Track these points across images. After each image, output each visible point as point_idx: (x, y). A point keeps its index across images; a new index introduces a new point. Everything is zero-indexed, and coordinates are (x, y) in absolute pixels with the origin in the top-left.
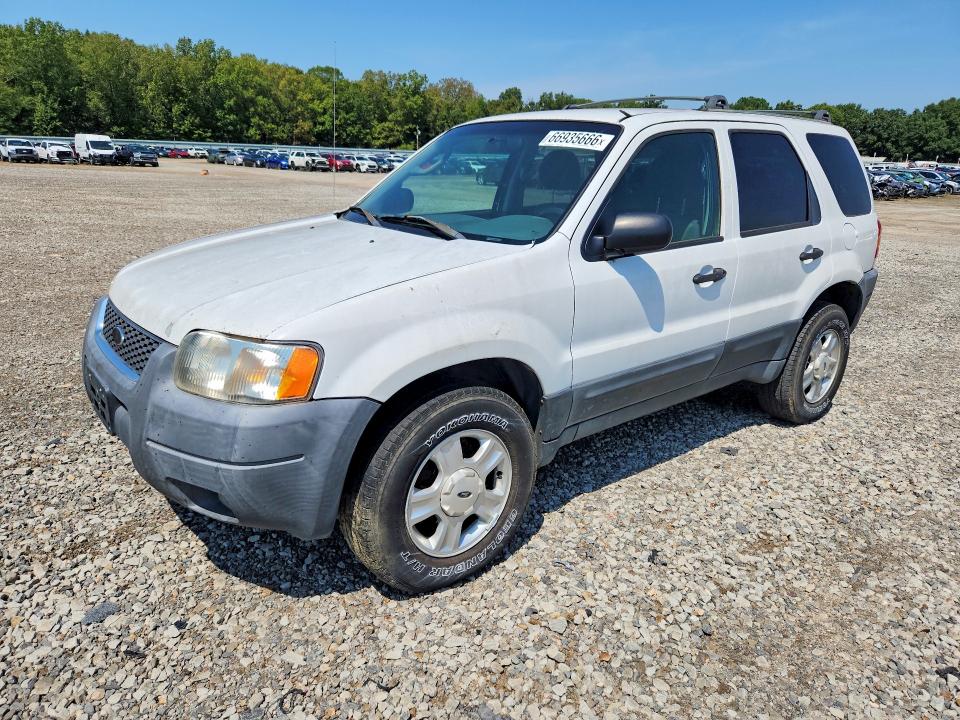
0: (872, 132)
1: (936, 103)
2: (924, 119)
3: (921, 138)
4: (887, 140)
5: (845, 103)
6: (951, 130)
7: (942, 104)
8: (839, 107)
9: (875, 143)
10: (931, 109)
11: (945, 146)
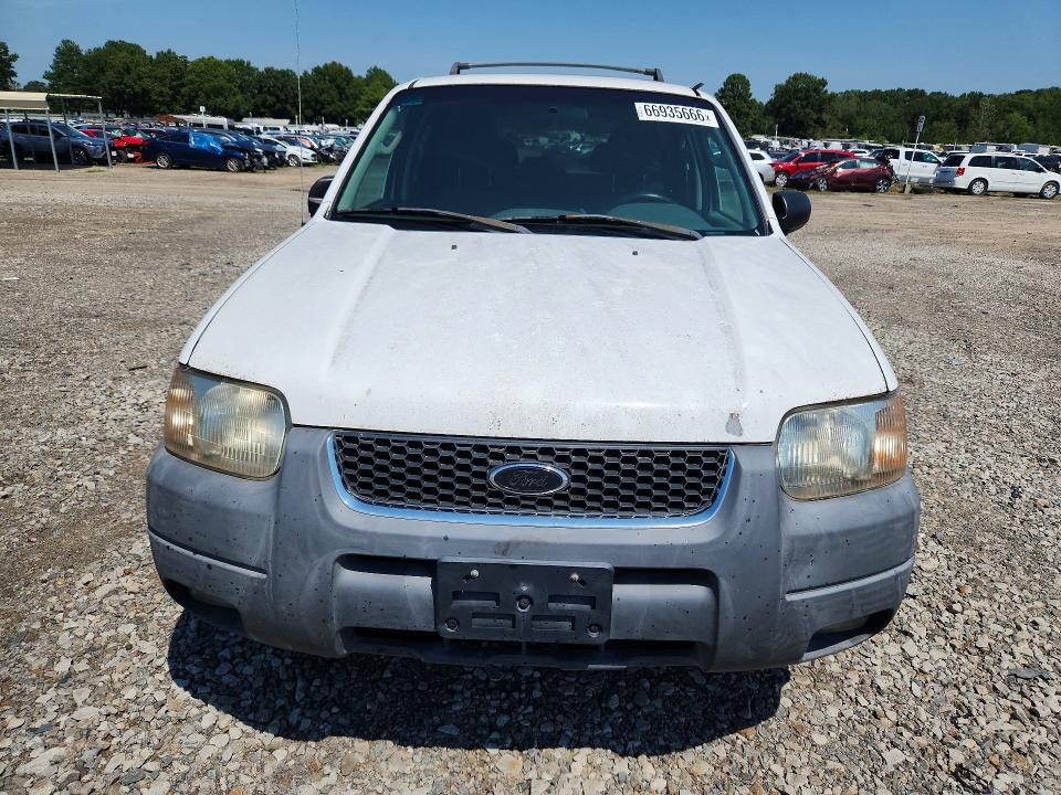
0: (269, 92)
1: (321, 66)
2: (315, 83)
3: (317, 101)
4: (286, 101)
5: (233, 58)
6: (340, 94)
7: (326, 66)
8: (228, 62)
9: (275, 104)
10: (317, 70)
11: (339, 110)
